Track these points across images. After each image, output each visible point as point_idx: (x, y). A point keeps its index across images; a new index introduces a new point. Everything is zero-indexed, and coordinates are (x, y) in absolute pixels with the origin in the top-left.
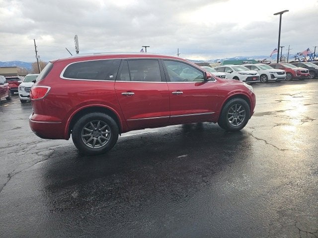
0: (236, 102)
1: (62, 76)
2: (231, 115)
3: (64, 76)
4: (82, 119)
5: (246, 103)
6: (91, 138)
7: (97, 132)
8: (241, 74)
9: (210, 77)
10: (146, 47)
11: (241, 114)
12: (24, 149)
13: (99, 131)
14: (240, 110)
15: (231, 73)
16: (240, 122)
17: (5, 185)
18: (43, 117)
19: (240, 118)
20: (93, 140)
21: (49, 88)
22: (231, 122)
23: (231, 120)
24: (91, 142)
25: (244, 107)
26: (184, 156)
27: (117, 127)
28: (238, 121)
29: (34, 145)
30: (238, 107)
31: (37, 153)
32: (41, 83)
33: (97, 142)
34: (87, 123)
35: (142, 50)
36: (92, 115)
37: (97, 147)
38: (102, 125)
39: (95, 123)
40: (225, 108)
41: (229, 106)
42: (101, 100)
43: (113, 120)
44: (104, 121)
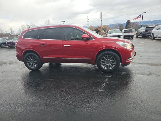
3: (23, 37)
6: (30, 63)
13: (33, 61)
19: (112, 64)
26: (53, 79)
28: (110, 66)
30: (109, 57)
33: (33, 65)
34: (28, 57)
44: (35, 57)
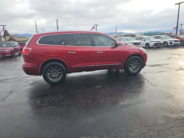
0: (134, 58)
1: (37, 43)
2: (131, 66)
3: (38, 43)
4: (48, 65)
5: (140, 59)
6: (52, 75)
7: (55, 72)
8: (150, 41)
9: (118, 44)
10: (96, 25)
11: (138, 65)
12: (20, 80)
13: (56, 72)
14: (137, 63)
15: (145, 41)
16: (137, 70)
17: (8, 96)
18: (28, 64)
19: (137, 67)
20: (53, 76)
21: (31, 49)
22: (131, 69)
23: (131, 68)
24: (52, 78)
25: (139, 61)
26: (99, 86)
27: (66, 70)
28: (136, 69)
29: (26, 78)
30: (135, 61)
31: (26, 82)
32: (27, 46)
33: (55, 78)
34: (49, 67)
35: (94, 27)
36: (52, 63)
37: (56, 80)
38: (58, 69)
39: (54, 68)
40: (127, 62)
41: (130, 60)
42: (57, 56)
43: (64, 67)
44: (59, 67)
